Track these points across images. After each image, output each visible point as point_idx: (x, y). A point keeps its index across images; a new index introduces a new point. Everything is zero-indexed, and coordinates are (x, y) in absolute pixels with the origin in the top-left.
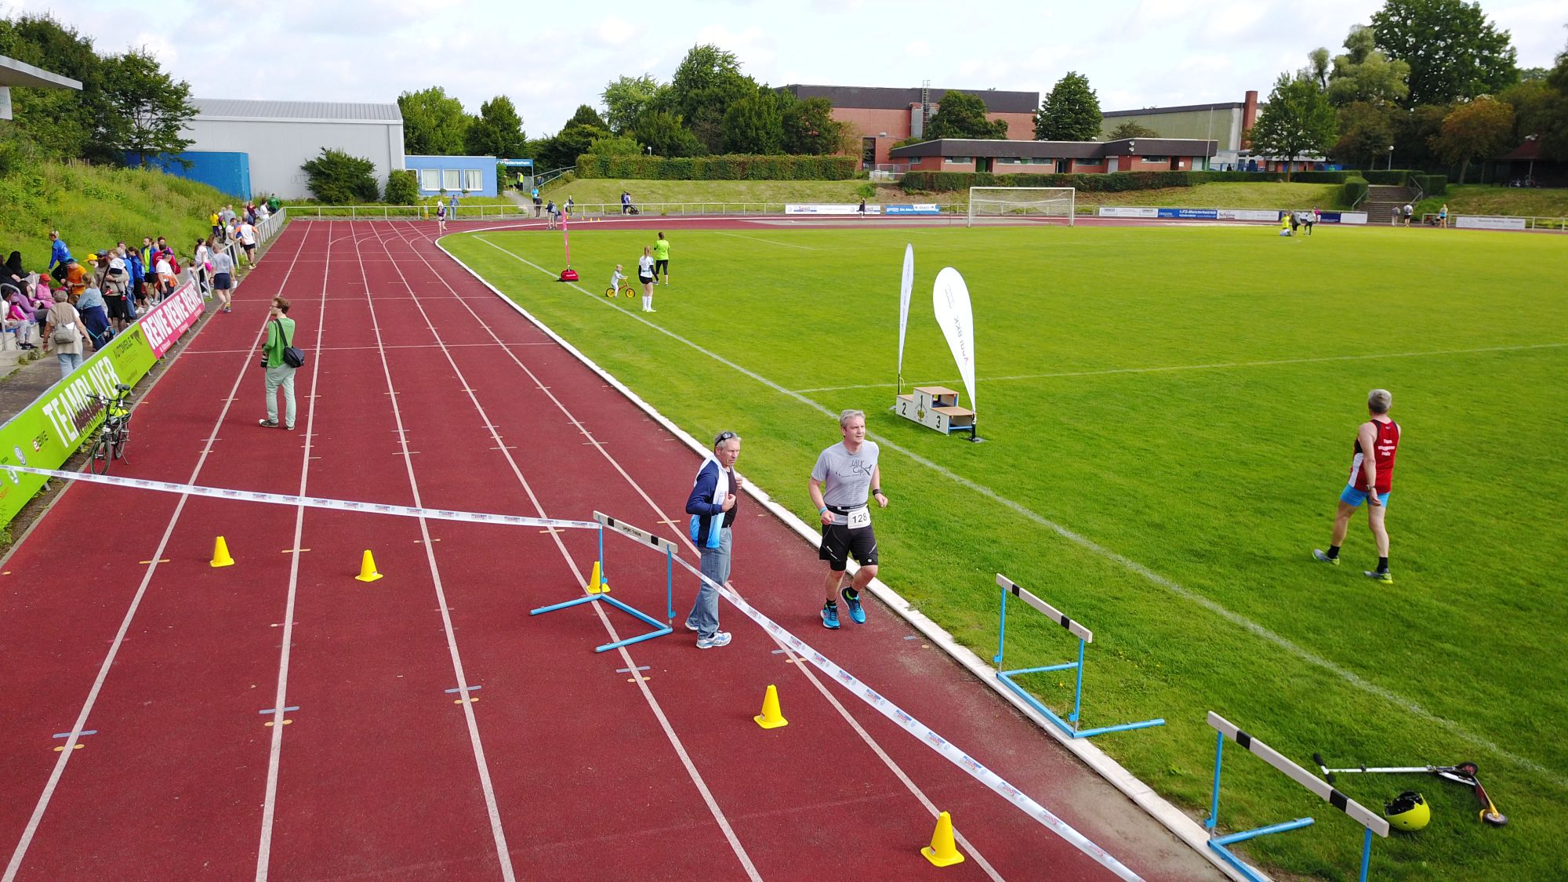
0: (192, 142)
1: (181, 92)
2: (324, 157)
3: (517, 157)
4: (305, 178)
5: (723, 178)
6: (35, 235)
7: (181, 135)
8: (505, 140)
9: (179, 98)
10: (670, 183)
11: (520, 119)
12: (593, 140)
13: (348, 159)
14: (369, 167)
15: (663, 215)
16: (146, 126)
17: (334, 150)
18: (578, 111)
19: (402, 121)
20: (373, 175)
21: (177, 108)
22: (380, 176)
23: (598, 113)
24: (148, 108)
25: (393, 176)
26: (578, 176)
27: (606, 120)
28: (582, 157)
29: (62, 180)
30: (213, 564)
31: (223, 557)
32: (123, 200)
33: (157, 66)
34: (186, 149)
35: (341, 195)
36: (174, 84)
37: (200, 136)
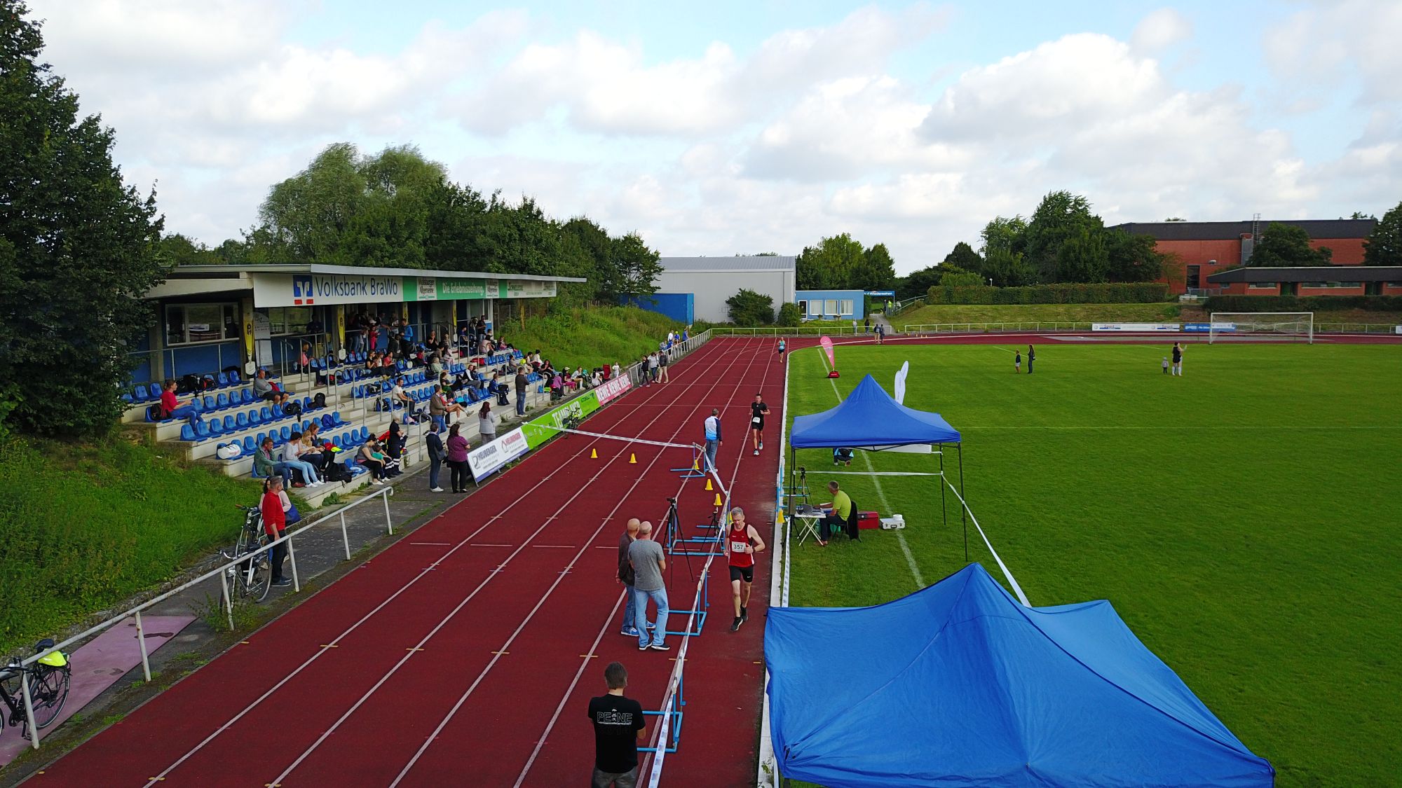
0: (657, 288)
1: (655, 258)
2: (740, 295)
3: (884, 289)
4: (727, 308)
5: (1047, 303)
7: (653, 284)
8: (879, 276)
9: (653, 261)
10: (999, 307)
11: (892, 260)
13: (757, 296)
14: (769, 301)
15: (986, 332)
16: (633, 279)
17: (747, 290)
18: (957, 247)
19: (795, 272)
20: (772, 306)
22: (776, 306)
23: (975, 249)
24: (635, 268)
25: (785, 306)
26: (927, 303)
27: (983, 255)
28: (933, 288)
29: (581, 316)
33: (642, 242)
34: (656, 292)
35: (749, 321)
36: (651, 253)
37: (665, 284)
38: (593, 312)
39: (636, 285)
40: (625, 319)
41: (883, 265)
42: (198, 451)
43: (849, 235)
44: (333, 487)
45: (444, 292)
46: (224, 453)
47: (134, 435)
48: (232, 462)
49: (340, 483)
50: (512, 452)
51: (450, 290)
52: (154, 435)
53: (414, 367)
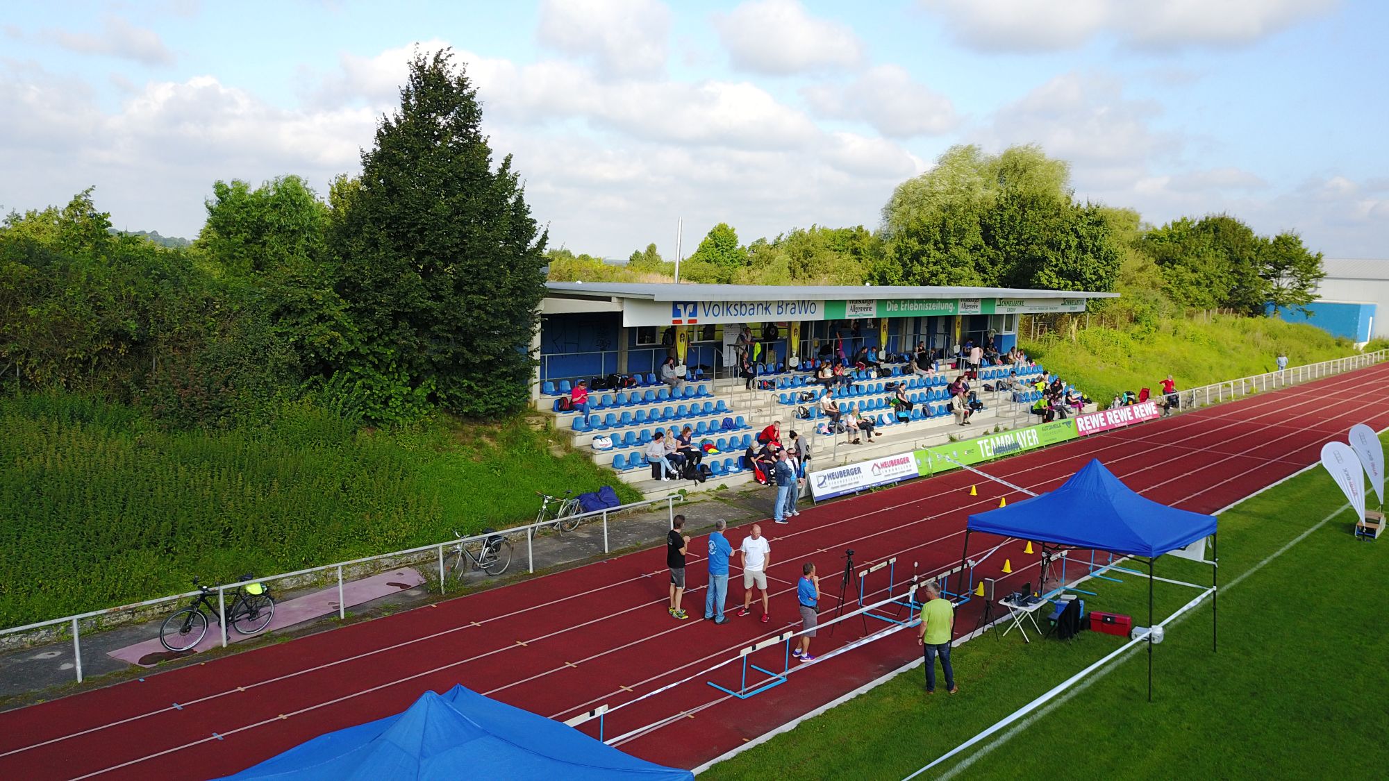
7: (1309, 291)
9: (1312, 265)
16: (1284, 286)
21: (1311, 271)
24: (1288, 272)
30: (970, 494)
31: (974, 493)
33: (1300, 243)
36: (1311, 255)
37: (1327, 292)
39: (1287, 292)
42: (580, 440)
44: (683, 484)
45: (888, 310)
46: (598, 444)
47: (538, 421)
48: (600, 452)
49: (693, 481)
50: (886, 476)
51: (899, 308)
52: (554, 422)
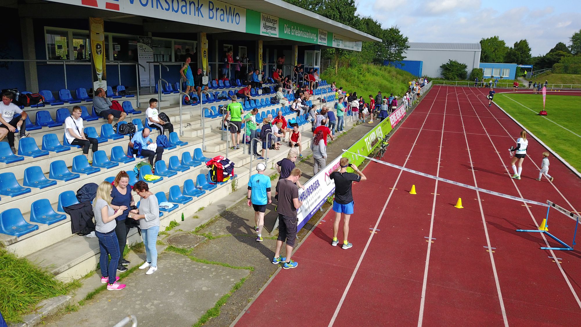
0: (406, 57)
1: (406, 40)
2: (449, 63)
3: (526, 64)
4: (441, 71)
6: (358, 87)
7: (403, 55)
8: (522, 57)
9: (404, 42)
11: (530, 49)
12: (562, 57)
13: (458, 64)
14: (465, 67)
16: (392, 51)
17: (454, 61)
18: (557, 45)
19: (481, 50)
20: (466, 70)
21: (403, 46)
22: (469, 70)
23: (567, 46)
24: (394, 46)
25: (474, 70)
26: (552, 72)
27: (570, 49)
28: (555, 65)
29: (367, 69)
30: (410, 193)
31: (413, 191)
32: (383, 77)
33: (399, 32)
34: (404, 60)
35: (453, 77)
36: (403, 38)
37: (409, 55)
38: (373, 68)
39: (393, 55)
40: (389, 72)
41: (524, 51)
43: (498, 37)
45: (285, 32)
51: (291, 32)
53: (263, 94)
